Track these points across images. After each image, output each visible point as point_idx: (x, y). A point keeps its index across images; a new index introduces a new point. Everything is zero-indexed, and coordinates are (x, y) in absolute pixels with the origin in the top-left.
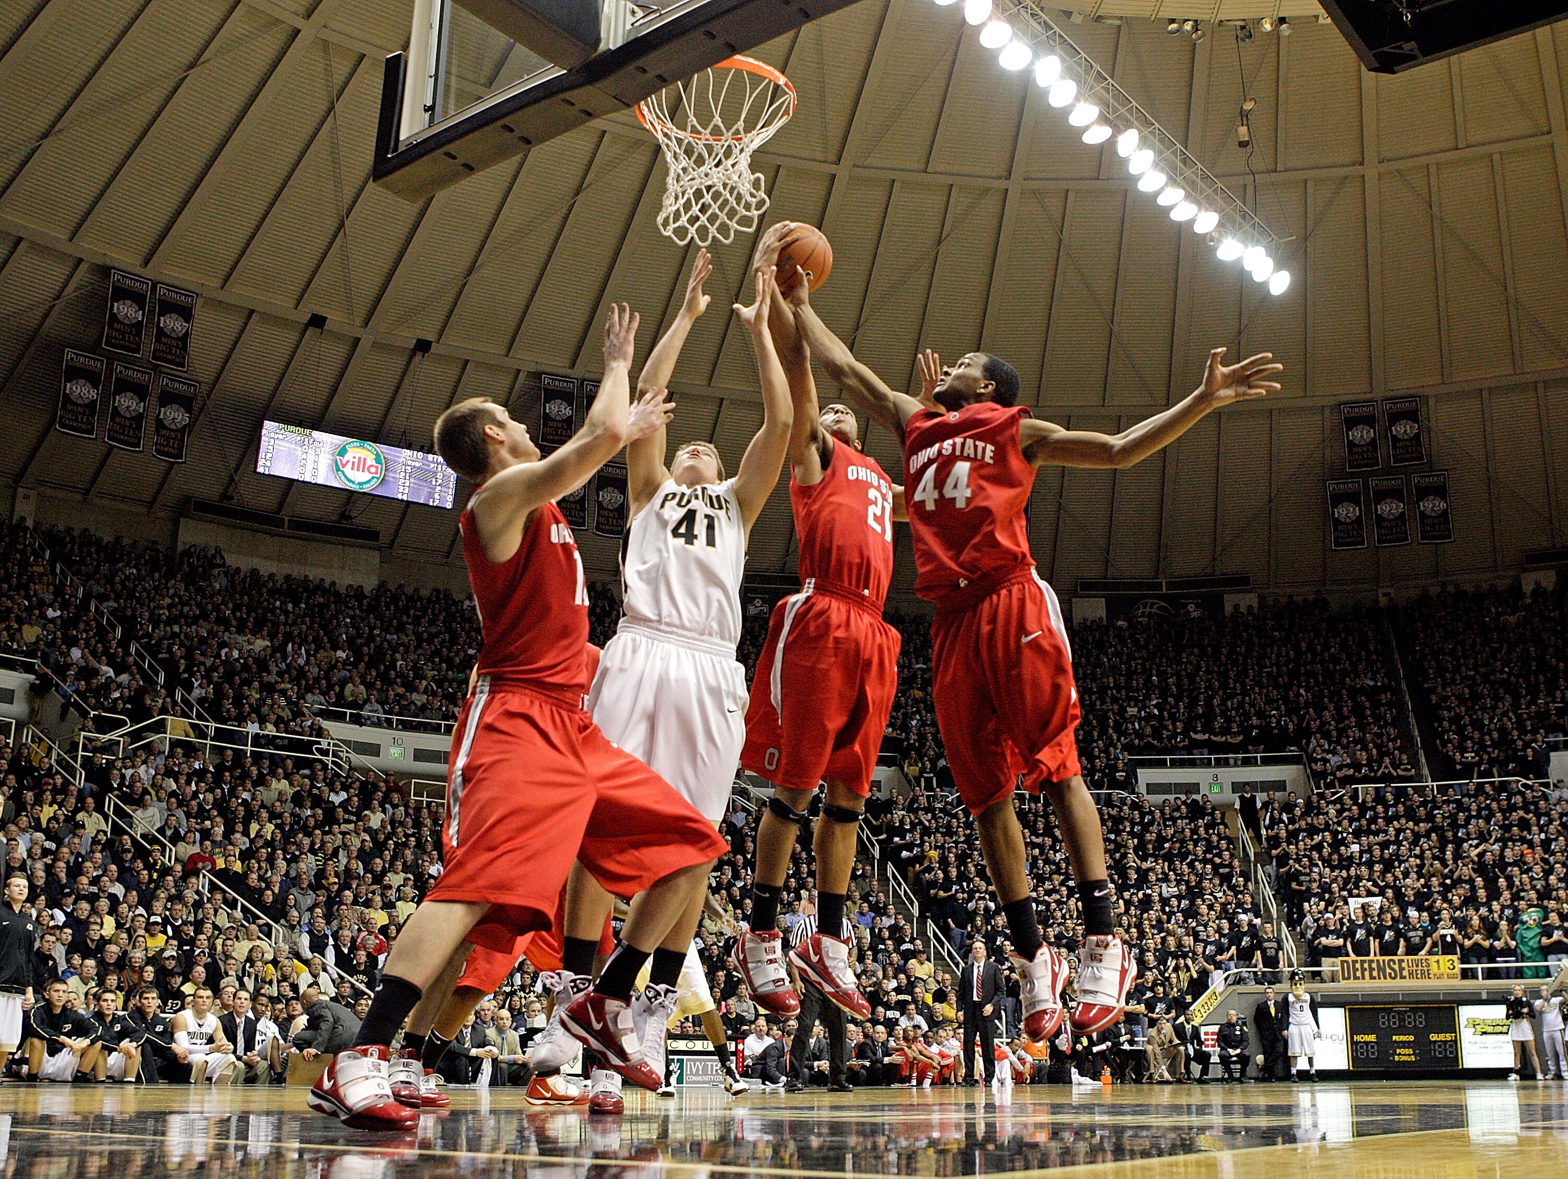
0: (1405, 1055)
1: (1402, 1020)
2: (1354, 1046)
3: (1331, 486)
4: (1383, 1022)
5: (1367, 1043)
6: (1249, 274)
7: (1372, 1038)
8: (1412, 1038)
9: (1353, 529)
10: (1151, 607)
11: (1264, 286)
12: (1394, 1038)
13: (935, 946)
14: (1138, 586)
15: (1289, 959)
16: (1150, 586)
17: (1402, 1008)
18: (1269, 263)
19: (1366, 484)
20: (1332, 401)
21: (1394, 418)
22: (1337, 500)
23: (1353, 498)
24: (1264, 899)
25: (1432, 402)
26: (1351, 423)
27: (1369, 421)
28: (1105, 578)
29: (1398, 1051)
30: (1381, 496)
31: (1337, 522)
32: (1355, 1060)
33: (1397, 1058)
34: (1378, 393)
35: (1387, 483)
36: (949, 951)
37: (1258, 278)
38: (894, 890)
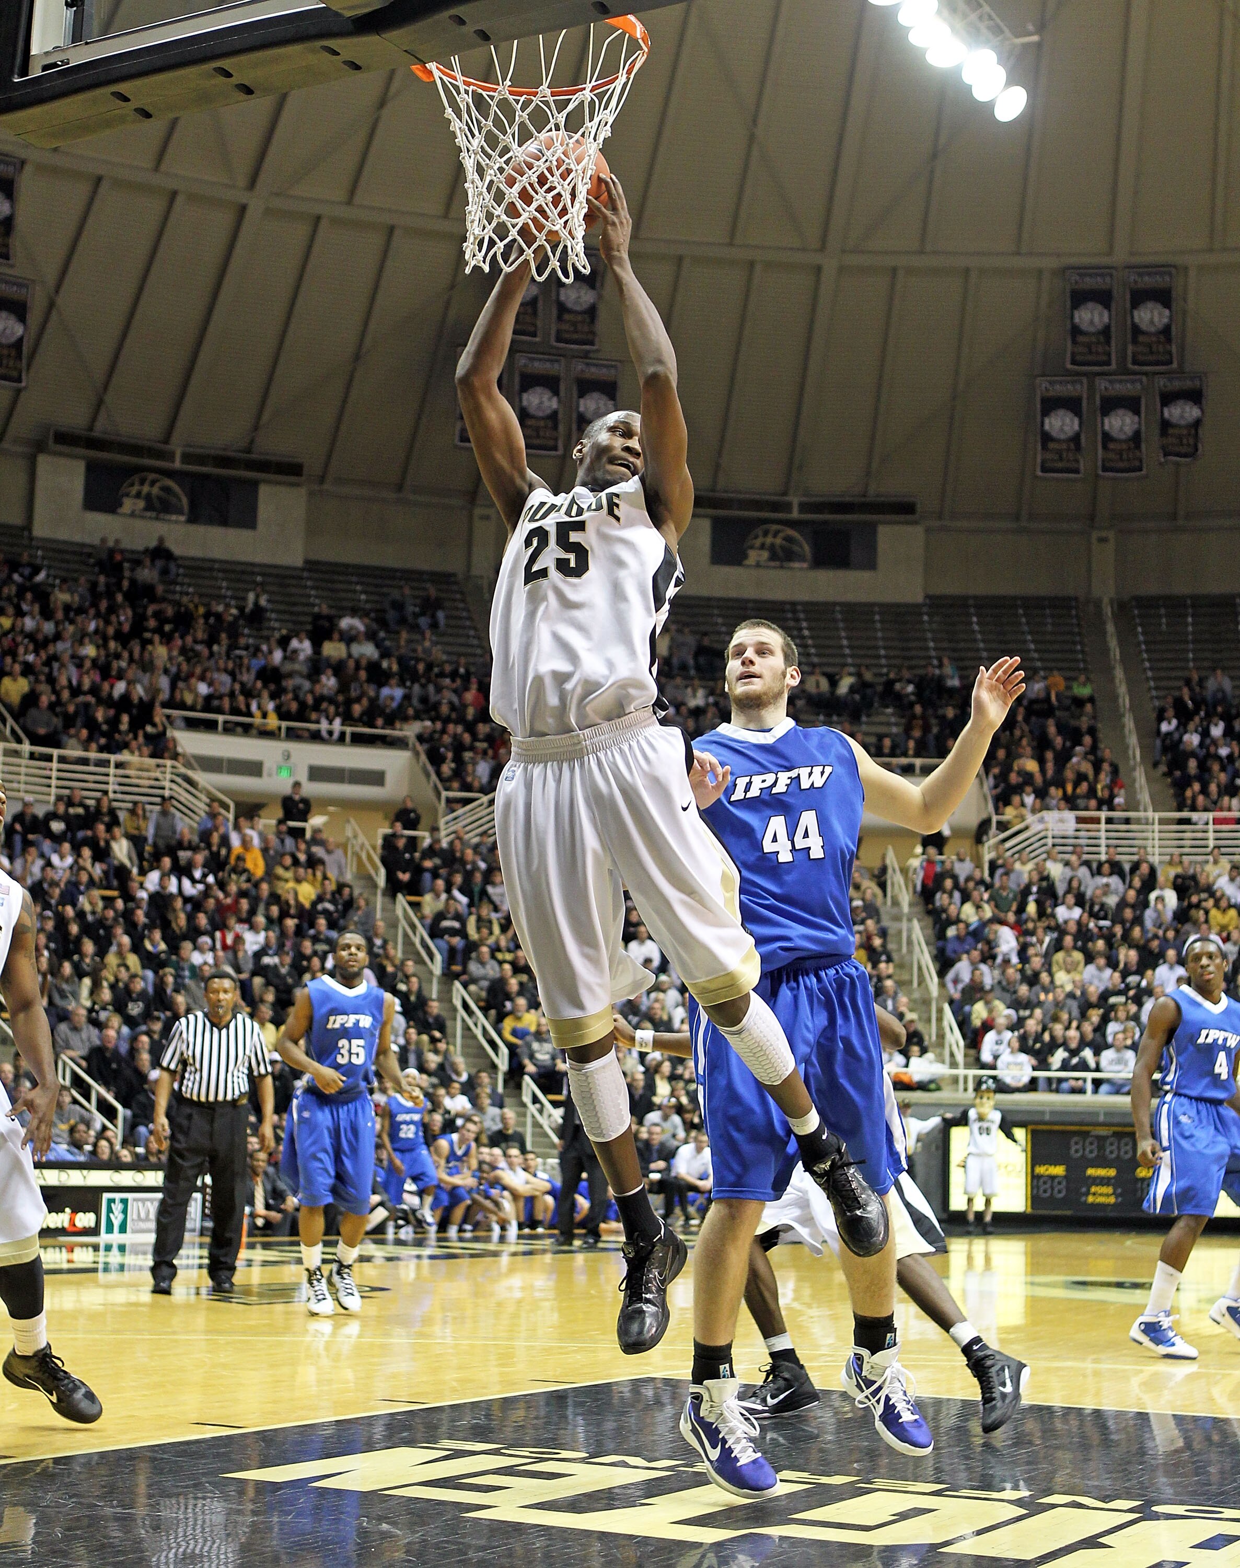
0: (1102, 1196)
1: (1101, 1148)
2: (1035, 1180)
3: (1043, 386)
4: (1075, 1150)
5: (1052, 1178)
6: (969, 88)
7: (1059, 1170)
8: (1112, 1172)
9: (1068, 450)
10: (775, 536)
11: (988, 107)
12: (1091, 1172)
13: (463, 1020)
14: (757, 505)
15: (952, 1055)
16: (776, 507)
17: (1102, 1131)
18: (1001, 74)
19: (1091, 388)
20: (1052, 263)
21: (1139, 297)
22: (1050, 405)
23: (1072, 405)
24: (920, 968)
25: (1192, 273)
26: (1079, 298)
27: (1103, 298)
28: (713, 490)
29: (1093, 1189)
30: (1109, 405)
31: (1046, 438)
32: (1035, 1199)
33: (1091, 1199)
34: (1120, 257)
35: (1124, 388)
36: (484, 1029)
37: (981, 94)
38: (406, 935)
